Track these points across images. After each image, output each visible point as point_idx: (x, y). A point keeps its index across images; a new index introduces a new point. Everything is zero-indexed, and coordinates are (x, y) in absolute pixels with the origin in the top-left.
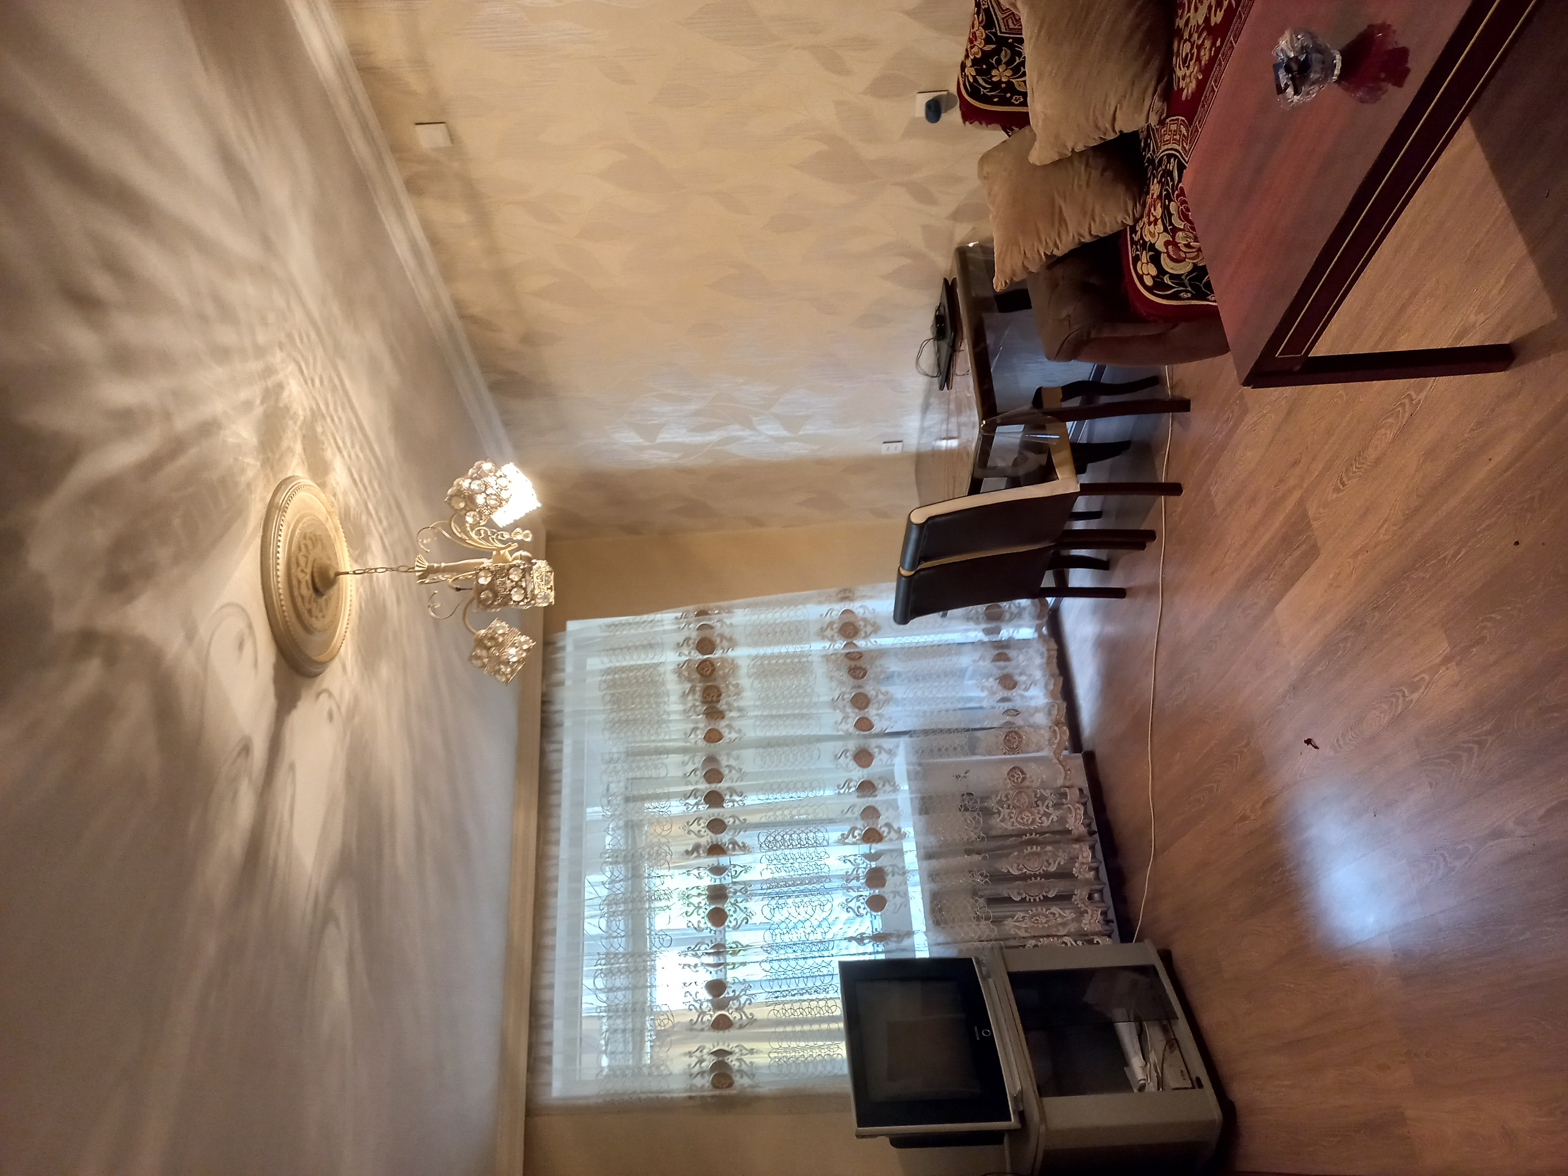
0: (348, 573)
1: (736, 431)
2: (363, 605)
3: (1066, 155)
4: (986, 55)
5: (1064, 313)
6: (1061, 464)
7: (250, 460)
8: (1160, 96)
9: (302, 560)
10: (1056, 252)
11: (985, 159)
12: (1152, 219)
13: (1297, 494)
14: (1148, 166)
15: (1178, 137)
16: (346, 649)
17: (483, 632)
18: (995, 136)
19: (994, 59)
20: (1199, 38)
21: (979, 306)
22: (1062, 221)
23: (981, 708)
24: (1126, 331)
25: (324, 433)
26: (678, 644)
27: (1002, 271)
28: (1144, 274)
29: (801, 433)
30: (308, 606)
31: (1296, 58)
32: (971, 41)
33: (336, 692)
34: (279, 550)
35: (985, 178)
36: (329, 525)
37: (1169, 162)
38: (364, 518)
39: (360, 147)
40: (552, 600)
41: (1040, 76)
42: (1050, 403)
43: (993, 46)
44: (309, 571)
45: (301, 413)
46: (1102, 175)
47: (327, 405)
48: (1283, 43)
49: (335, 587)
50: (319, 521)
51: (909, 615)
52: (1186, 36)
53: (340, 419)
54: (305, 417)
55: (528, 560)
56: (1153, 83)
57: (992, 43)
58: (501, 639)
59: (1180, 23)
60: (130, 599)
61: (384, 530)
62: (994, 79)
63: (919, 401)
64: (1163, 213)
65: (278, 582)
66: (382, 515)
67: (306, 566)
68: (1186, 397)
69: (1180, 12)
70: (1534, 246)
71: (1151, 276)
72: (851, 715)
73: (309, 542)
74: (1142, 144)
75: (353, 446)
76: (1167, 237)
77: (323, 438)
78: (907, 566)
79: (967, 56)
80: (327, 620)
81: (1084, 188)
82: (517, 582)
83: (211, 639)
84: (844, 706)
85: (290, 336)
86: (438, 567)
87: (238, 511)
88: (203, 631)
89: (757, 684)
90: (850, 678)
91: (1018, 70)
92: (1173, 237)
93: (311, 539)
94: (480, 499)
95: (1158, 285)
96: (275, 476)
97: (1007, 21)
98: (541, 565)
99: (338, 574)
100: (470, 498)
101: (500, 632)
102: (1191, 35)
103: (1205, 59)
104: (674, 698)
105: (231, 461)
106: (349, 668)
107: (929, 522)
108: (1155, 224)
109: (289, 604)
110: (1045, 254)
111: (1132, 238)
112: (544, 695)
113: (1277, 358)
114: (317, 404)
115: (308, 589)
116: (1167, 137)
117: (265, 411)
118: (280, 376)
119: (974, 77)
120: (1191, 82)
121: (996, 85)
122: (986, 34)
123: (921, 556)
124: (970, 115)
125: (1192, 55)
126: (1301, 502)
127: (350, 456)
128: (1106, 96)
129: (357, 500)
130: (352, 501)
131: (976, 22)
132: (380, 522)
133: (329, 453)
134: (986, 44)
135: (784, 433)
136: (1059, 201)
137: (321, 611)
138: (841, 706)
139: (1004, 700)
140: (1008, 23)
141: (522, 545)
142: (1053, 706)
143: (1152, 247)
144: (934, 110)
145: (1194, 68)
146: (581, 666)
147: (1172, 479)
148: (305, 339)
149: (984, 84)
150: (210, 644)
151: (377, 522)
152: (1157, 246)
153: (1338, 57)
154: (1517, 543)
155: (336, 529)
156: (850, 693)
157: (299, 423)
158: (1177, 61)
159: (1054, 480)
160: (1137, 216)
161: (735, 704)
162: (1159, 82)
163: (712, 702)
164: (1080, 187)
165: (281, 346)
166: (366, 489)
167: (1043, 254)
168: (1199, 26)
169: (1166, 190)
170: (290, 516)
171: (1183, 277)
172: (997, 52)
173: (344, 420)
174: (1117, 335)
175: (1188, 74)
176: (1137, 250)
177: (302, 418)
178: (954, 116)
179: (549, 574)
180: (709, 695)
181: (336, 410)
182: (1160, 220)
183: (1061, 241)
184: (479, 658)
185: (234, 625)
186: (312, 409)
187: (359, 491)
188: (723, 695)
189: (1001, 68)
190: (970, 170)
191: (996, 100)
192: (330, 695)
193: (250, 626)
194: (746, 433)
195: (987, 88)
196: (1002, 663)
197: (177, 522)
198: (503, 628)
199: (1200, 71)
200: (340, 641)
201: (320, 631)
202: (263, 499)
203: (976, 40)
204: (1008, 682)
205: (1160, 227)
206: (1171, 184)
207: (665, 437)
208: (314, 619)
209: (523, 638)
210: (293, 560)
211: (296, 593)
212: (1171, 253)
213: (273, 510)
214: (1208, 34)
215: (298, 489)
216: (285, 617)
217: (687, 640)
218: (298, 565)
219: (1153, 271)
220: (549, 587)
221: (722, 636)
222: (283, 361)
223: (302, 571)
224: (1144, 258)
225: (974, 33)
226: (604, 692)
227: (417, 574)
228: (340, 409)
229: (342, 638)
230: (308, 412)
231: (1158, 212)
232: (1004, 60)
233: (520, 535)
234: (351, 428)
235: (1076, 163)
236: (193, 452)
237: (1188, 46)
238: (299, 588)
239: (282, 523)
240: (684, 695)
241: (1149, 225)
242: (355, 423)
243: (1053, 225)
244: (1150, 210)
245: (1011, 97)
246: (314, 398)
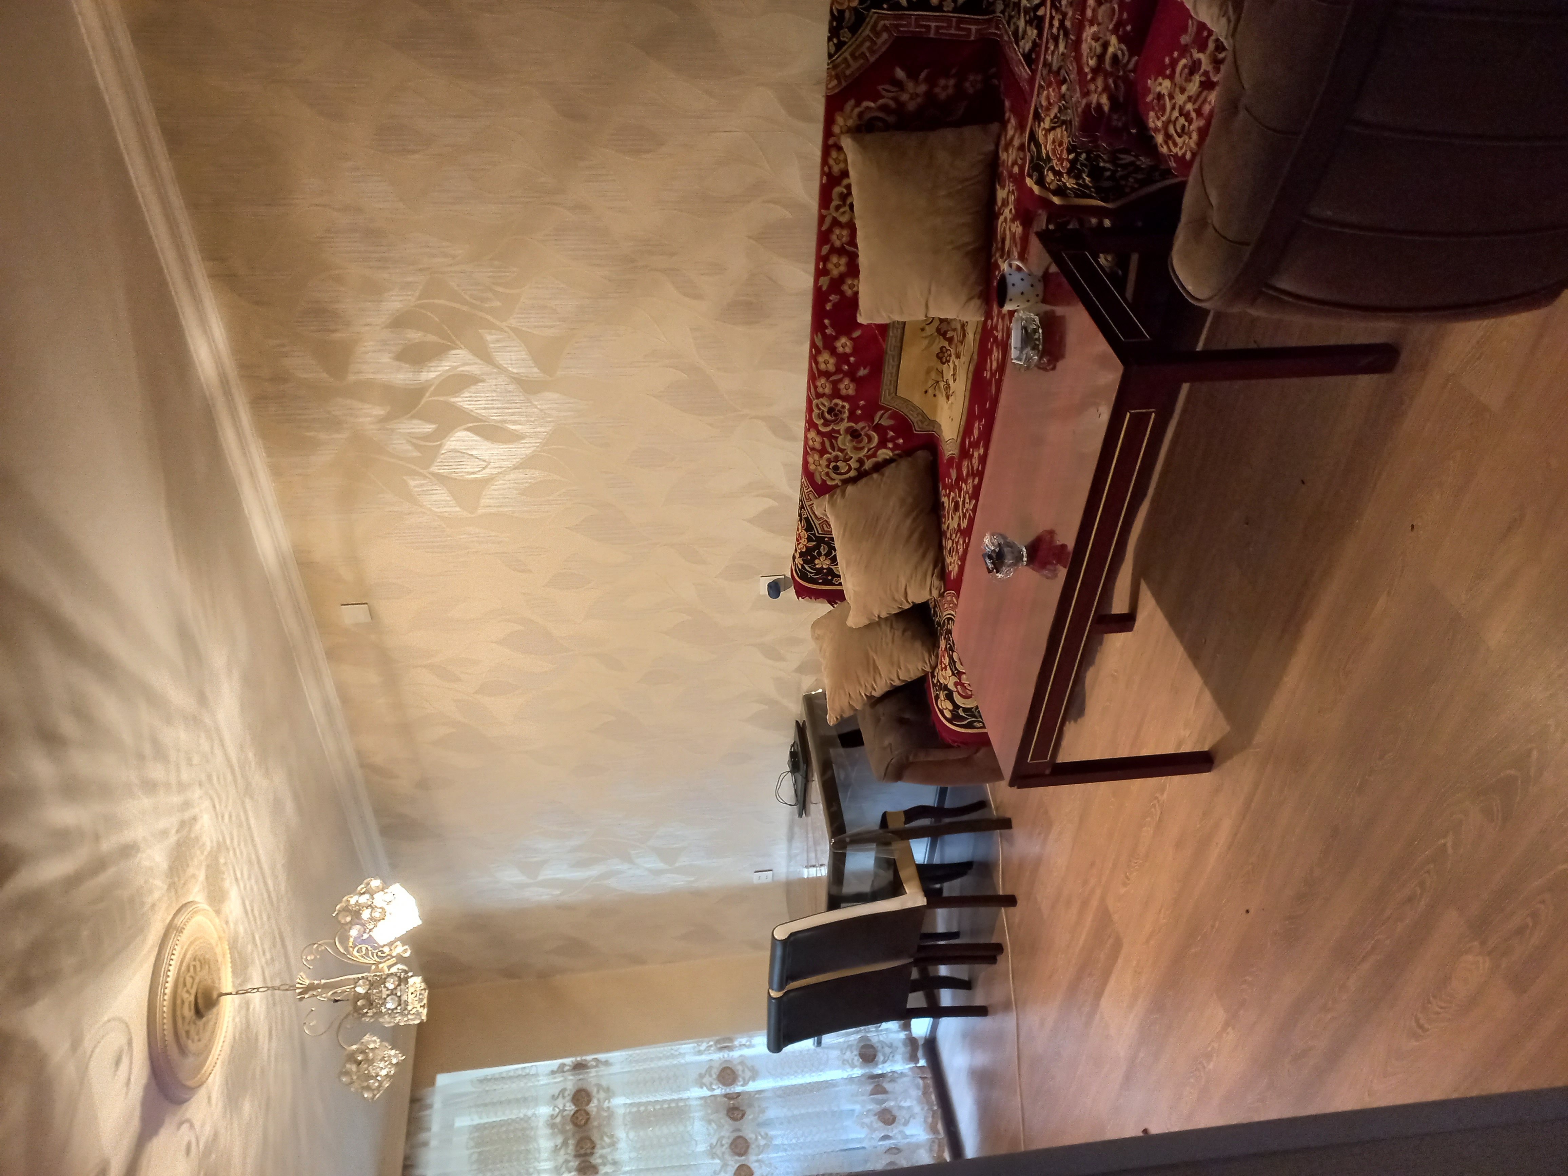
0: (231, 994)
1: (616, 865)
2: (237, 1035)
3: (875, 620)
4: (809, 551)
5: (886, 743)
6: (909, 880)
7: (158, 882)
8: (937, 577)
9: (189, 980)
10: (874, 693)
11: (816, 625)
12: (943, 666)
13: (1098, 892)
14: (937, 628)
15: (951, 605)
16: (214, 1078)
17: (354, 1047)
18: (823, 608)
19: (816, 552)
20: (956, 537)
21: (824, 743)
22: (876, 668)
23: (864, 1148)
24: (937, 755)
25: (225, 864)
26: (553, 1096)
27: (833, 709)
28: (943, 709)
29: (677, 865)
30: (187, 1027)
31: (994, 551)
32: (797, 540)
33: (197, 1125)
34: (170, 968)
35: (817, 638)
36: (218, 950)
37: (949, 623)
38: (250, 947)
39: (291, 624)
40: (424, 1018)
41: (848, 564)
42: (893, 825)
43: (814, 543)
44: (193, 991)
45: (208, 844)
46: (903, 634)
47: (232, 839)
48: (987, 540)
49: (215, 1010)
50: (210, 944)
51: (782, 1040)
52: (948, 536)
53: (241, 853)
54: (211, 848)
55: (406, 972)
56: (931, 568)
57: (813, 541)
58: (371, 1055)
59: (945, 527)
60: (32, 1002)
61: (267, 962)
62: (817, 566)
63: (783, 831)
64: (950, 660)
65: (164, 1000)
66: (266, 946)
67: (192, 987)
68: (1008, 815)
69: (944, 520)
70: (1206, 676)
71: (949, 710)
72: (731, 1163)
73: (198, 964)
74: (932, 612)
75: (249, 878)
76: (956, 680)
77: (223, 868)
78: (775, 986)
79: (796, 550)
80: (201, 1045)
81: (890, 645)
82: (392, 990)
83: (93, 1052)
84: (723, 1153)
85: (209, 777)
86: (318, 984)
87: (141, 930)
88: (87, 1044)
89: (632, 1135)
90: (729, 1120)
91: (834, 560)
92: (960, 679)
93: (200, 961)
94: (366, 914)
95: (955, 717)
96: (177, 900)
97: (822, 526)
98: (416, 982)
99: (221, 995)
100: (357, 914)
101: (371, 1046)
102: (951, 535)
103: (961, 551)
104: (544, 1155)
105: (142, 883)
106: (214, 1101)
107: (792, 939)
108: (946, 670)
109: (171, 1022)
110: (866, 695)
111: (933, 682)
112: (406, 1158)
113: (1029, 763)
114: (224, 837)
115: (190, 1010)
116: (946, 606)
117: (178, 840)
118: (196, 811)
119: (802, 565)
120: (955, 567)
121: (819, 571)
122: (808, 535)
123: (787, 976)
124: (801, 592)
125: (954, 549)
126: (1103, 899)
127: (245, 887)
128: (898, 577)
129: (245, 930)
130: (241, 930)
131: (800, 527)
132: (264, 953)
133: (228, 883)
134: (808, 542)
135: (661, 865)
136: (872, 654)
137: (198, 1033)
138: (719, 1152)
139: (886, 1137)
140: (823, 527)
141: (400, 959)
142: (933, 1142)
143: (946, 688)
144: (775, 589)
145: (955, 558)
146: (448, 1126)
147: (1009, 892)
148: (222, 780)
149: (810, 570)
150: (91, 1056)
151: (261, 953)
152: (949, 686)
153: (1024, 549)
154: (1247, 911)
155: (224, 955)
156: (729, 1138)
157: (206, 853)
158: (945, 552)
159: (903, 894)
160: (933, 663)
161: (610, 1158)
162: (935, 568)
163: (585, 1155)
164: (887, 644)
165: (200, 785)
166: (255, 920)
167: (863, 695)
168: (955, 529)
169: (949, 644)
170: (184, 937)
171: (973, 710)
172: (817, 547)
173: (245, 855)
174: (930, 759)
175: (953, 562)
176: (937, 691)
177: (208, 849)
178: (790, 594)
179: (423, 992)
180: (582, 1148)
181: (239, 845)
182: (948, 667)
183: (877, 686)
184: (348, 1073)
185: (115, 1040)
186: (218, 842)
187: (249, 923)
188: (598, 1146)
189: (822, 558)
190: (806, 633)
191: (820, 581)
192: (192, 1126)
193: (130, 1043)
194: (625, 867)
195: (813, 573)
196: (880, 1097)
197: (85, 933)
198: (375, 1042)
199: (960, 559)
200: (211, 1067)
201: (194, 1054)
202: (164, 920)
203: (801, 539)
204: (887, 1118)
205: (949, 672)
206: (951, 639)
207: (547, 874)
208: (190, 1042)
209: (393, 1052)
210: (181, 980)
211: (178, 1013)
212: (960, 691)
213: (171, 930)
214: (961, 535)
215: (196, 912)
216: (165, 1035)
217: (563, 1091)
218: (185, 985)
219: (951, 707)
220: (422, 1004)
221: (599, 1086)
222: (201, 798)
223: (188, 992)
224: (942, 696)
225: (799, 534)
226: (472, 1151)
227: (298, 991)
228: (242, 844)
229: (213, 1064)
230: (215, 844)
231: (946, 661)
232: (823, 553)
233: (400, 949)
234: (250, 862)
235: (883, 626)
236: (111, 871)
237: (950, 541)
238: (182, 1008)
239: (178, 942)
240: (556, 1150)
241: (942, 671)
242: (254, 857)
243: (869, 672)
244: (941, 660)
245: (832, 579)
246: (222, 833)
